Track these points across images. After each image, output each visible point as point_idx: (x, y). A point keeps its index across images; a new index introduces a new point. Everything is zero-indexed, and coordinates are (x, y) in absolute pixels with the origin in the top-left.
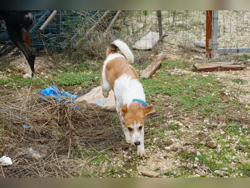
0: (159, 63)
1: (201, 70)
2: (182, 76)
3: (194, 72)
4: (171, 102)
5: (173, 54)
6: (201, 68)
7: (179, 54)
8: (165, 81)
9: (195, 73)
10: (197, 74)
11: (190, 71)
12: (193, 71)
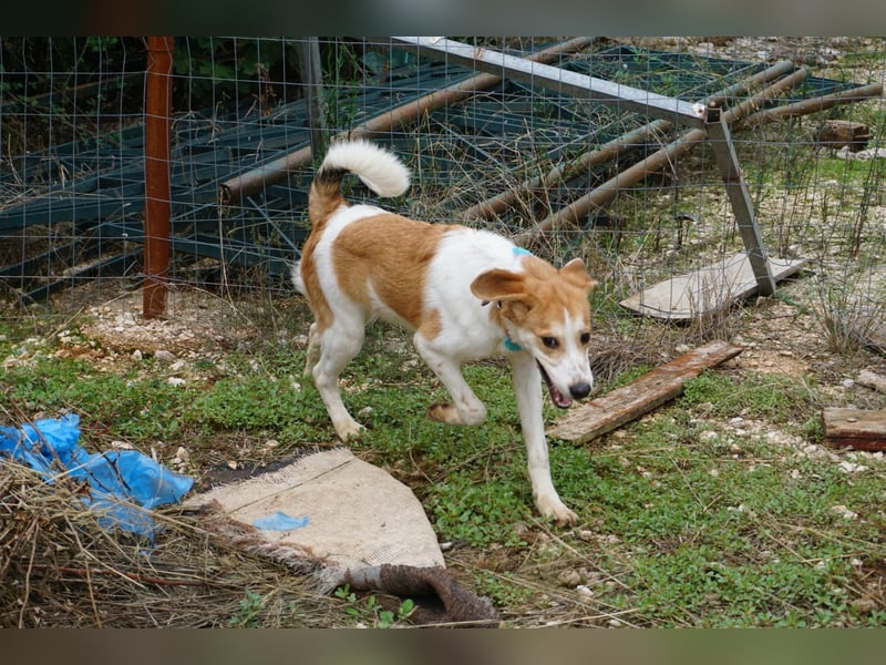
0: (676, 382)
1: (840, 441)
2: (741, 454)
3: (813, 442)
4: (597, 570)
5: (782, 355)
6: (842, 427)
7: (808, 358)
8: (648, 467)
9: (813, 447)
10: (823, 452)
11: (799, 439)
12: (813, 437)
